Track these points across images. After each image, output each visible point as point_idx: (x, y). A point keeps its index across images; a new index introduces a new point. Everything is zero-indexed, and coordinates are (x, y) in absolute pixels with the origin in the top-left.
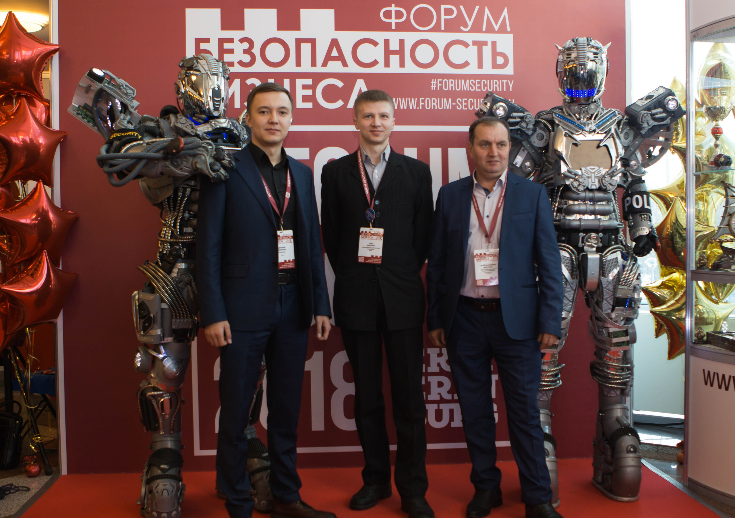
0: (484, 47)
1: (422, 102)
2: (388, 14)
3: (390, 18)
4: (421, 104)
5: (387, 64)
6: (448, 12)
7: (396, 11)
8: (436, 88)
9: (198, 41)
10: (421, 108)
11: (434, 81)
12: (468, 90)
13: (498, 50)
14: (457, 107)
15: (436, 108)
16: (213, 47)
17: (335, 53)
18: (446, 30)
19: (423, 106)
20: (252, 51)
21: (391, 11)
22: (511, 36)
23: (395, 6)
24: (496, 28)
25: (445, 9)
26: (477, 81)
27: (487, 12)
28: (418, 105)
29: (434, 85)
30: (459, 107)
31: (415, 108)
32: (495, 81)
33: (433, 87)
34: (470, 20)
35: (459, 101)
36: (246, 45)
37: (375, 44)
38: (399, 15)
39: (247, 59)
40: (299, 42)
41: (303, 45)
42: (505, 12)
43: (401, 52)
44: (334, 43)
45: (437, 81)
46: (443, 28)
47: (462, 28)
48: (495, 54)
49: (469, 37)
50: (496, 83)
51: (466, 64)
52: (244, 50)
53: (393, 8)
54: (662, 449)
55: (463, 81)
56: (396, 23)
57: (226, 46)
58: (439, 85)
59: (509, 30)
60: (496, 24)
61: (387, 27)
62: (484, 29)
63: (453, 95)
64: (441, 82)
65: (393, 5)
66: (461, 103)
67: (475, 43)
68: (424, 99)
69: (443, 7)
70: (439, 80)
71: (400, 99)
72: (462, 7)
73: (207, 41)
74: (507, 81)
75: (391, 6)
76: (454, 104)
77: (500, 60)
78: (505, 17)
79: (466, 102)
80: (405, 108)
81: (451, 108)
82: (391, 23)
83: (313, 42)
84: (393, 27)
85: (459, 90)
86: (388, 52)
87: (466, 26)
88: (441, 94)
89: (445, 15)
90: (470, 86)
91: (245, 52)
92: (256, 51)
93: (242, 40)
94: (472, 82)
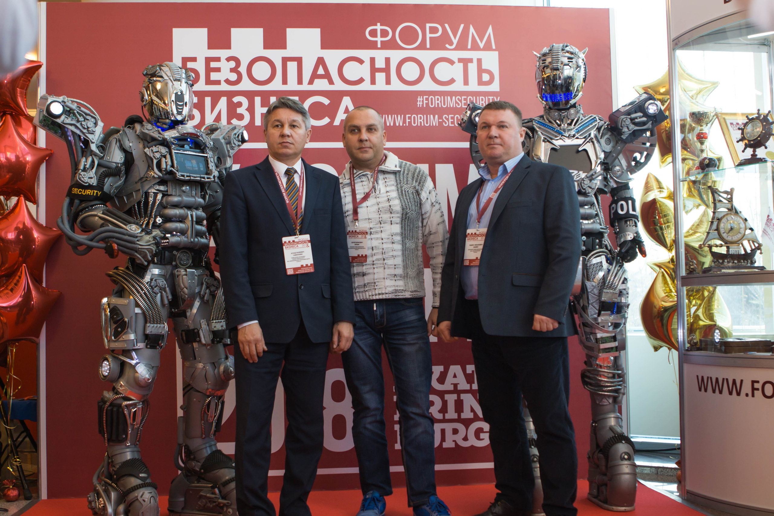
0: (470, 65)
1: (408, 119)
2: (373, 33)
3: (376, 36)
4: (408, 120)
5: (373, 82)
6: (433, 30)
7: (381, 30)
8: (423, 105)
9: (185, 60)
10: (407, 125)
11: (420, 98)
12: (454, 106)
13: (484, 67)
14: (444, 123)
15: (423, 125)
16: (200, 66)
17: (321, 71)
18: (431, 48)
19: (410, 123)
20: (238, 69)
21: (376, 30)
22: (496, 53)
23: (381, 25)
24: (482, 45)
25: (430, 27)
26: (463, 97)
27: (472, 30)
28: (404, 122)
29: (420, 101)
30: (446, 123)
31: (401, 125)
32: (481, 97)
33: (420, 104)
34: (455, 37)
35: (445, 117)
36: (232, 64)
37: (361, 62)
38: (384, 33)
39: (233, 77)
40: (285, 60)
41: (289, 64)
42: (490, 30)
43: (387, 70)
44: (321, 61)
45: (423, 98)
46: (428, 46)
47: (447, 46)
48: (481, 71)
49: (455, 55)
50: (482, 99)
51: (452, 81)
52: (231, 69)
53: (379, 27)
54: (662, 471)
55: (449, 97)
56: (381, 41)
57: (213, 65)
58: (425, 102)
59: (494, 47)
60: (481, 42)
61: (373, 46)
62: (469, 47)
63: (439, 111)
64: (427, 99)
65: (379, 24)
66: (448, 120)
67: (460, 60)
68: (410, 115)
69: (428, 25)
70: (425, 97)
71: (386, 116)
72: (447, 25)
73: (194, 59)
74: (493, 97)
75: (376, 25)
76: (440, 120)
77: (486, 77)
78: (489, 34)
79: (452, 118)
80: (392, 125)
81: (437, 125)
82: (377, 41)
83: (299, 60)
84: (379, 46)
85: (445, 106)
86: (374, 70)
87: (451, 44)
88: (427, 111)
89: (430, 33)
90: (456, 102)
91: (232, 70)
92: (243, 69)
93: (229, 59)
94: (458, 99)
